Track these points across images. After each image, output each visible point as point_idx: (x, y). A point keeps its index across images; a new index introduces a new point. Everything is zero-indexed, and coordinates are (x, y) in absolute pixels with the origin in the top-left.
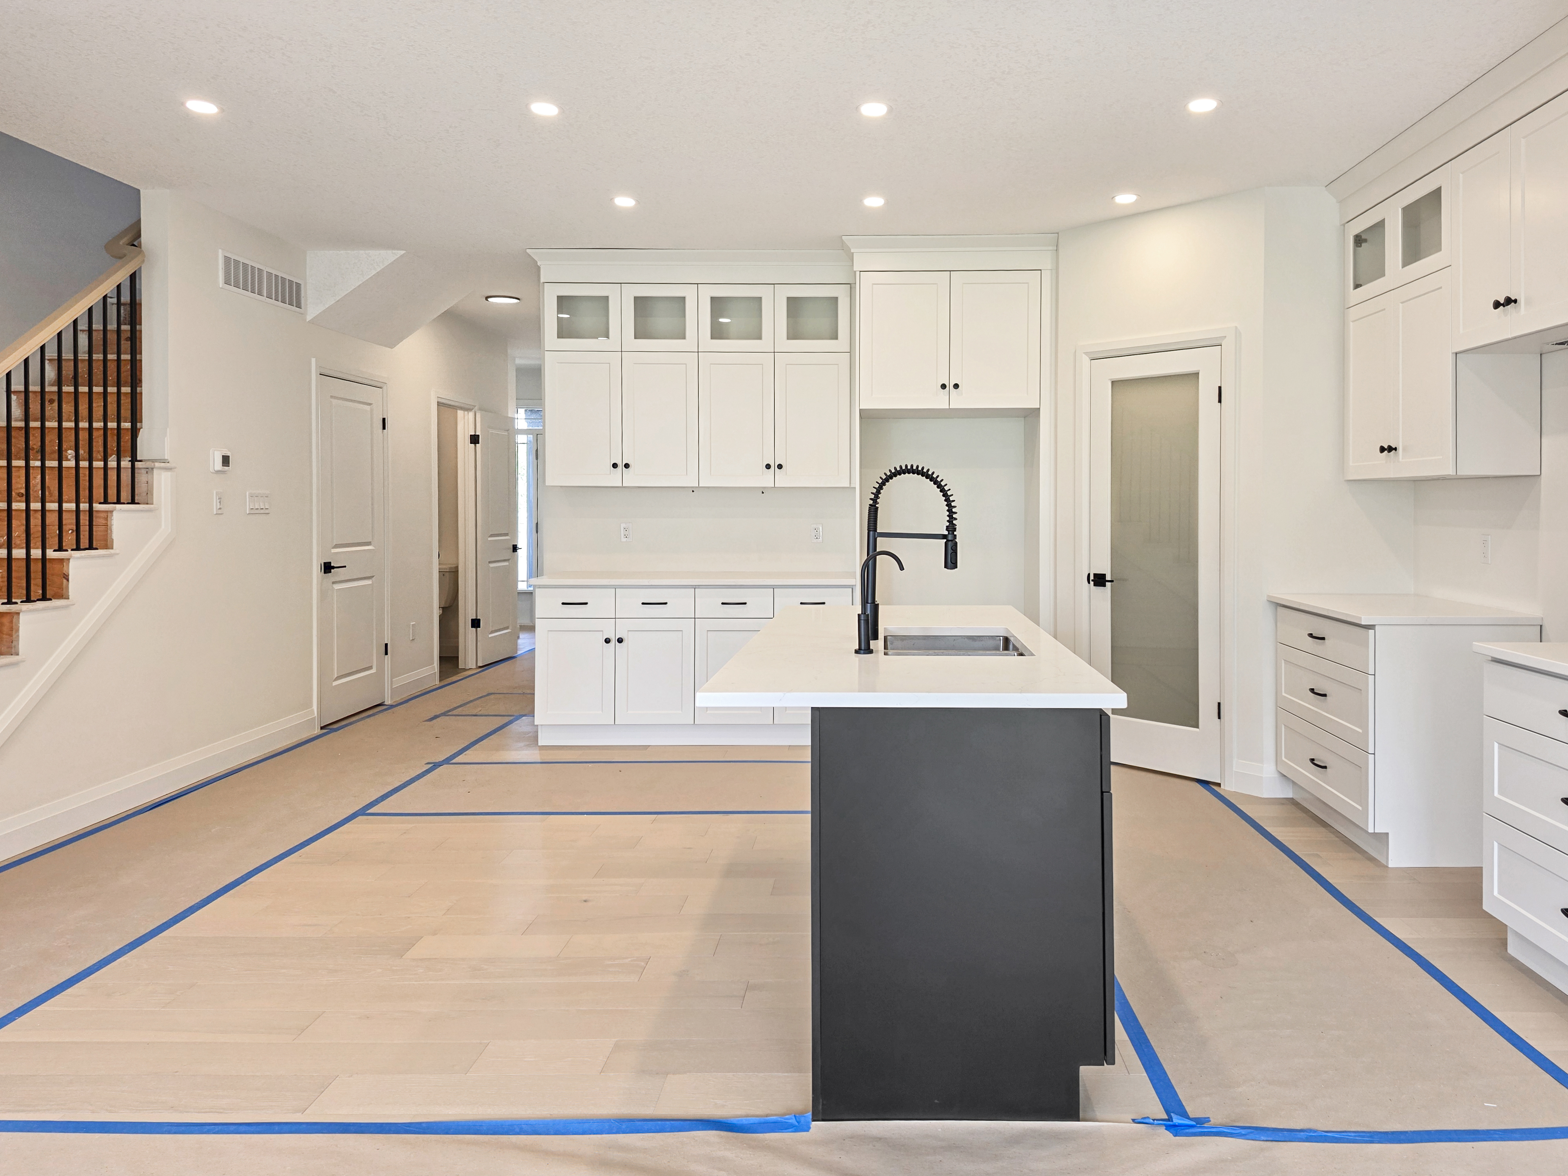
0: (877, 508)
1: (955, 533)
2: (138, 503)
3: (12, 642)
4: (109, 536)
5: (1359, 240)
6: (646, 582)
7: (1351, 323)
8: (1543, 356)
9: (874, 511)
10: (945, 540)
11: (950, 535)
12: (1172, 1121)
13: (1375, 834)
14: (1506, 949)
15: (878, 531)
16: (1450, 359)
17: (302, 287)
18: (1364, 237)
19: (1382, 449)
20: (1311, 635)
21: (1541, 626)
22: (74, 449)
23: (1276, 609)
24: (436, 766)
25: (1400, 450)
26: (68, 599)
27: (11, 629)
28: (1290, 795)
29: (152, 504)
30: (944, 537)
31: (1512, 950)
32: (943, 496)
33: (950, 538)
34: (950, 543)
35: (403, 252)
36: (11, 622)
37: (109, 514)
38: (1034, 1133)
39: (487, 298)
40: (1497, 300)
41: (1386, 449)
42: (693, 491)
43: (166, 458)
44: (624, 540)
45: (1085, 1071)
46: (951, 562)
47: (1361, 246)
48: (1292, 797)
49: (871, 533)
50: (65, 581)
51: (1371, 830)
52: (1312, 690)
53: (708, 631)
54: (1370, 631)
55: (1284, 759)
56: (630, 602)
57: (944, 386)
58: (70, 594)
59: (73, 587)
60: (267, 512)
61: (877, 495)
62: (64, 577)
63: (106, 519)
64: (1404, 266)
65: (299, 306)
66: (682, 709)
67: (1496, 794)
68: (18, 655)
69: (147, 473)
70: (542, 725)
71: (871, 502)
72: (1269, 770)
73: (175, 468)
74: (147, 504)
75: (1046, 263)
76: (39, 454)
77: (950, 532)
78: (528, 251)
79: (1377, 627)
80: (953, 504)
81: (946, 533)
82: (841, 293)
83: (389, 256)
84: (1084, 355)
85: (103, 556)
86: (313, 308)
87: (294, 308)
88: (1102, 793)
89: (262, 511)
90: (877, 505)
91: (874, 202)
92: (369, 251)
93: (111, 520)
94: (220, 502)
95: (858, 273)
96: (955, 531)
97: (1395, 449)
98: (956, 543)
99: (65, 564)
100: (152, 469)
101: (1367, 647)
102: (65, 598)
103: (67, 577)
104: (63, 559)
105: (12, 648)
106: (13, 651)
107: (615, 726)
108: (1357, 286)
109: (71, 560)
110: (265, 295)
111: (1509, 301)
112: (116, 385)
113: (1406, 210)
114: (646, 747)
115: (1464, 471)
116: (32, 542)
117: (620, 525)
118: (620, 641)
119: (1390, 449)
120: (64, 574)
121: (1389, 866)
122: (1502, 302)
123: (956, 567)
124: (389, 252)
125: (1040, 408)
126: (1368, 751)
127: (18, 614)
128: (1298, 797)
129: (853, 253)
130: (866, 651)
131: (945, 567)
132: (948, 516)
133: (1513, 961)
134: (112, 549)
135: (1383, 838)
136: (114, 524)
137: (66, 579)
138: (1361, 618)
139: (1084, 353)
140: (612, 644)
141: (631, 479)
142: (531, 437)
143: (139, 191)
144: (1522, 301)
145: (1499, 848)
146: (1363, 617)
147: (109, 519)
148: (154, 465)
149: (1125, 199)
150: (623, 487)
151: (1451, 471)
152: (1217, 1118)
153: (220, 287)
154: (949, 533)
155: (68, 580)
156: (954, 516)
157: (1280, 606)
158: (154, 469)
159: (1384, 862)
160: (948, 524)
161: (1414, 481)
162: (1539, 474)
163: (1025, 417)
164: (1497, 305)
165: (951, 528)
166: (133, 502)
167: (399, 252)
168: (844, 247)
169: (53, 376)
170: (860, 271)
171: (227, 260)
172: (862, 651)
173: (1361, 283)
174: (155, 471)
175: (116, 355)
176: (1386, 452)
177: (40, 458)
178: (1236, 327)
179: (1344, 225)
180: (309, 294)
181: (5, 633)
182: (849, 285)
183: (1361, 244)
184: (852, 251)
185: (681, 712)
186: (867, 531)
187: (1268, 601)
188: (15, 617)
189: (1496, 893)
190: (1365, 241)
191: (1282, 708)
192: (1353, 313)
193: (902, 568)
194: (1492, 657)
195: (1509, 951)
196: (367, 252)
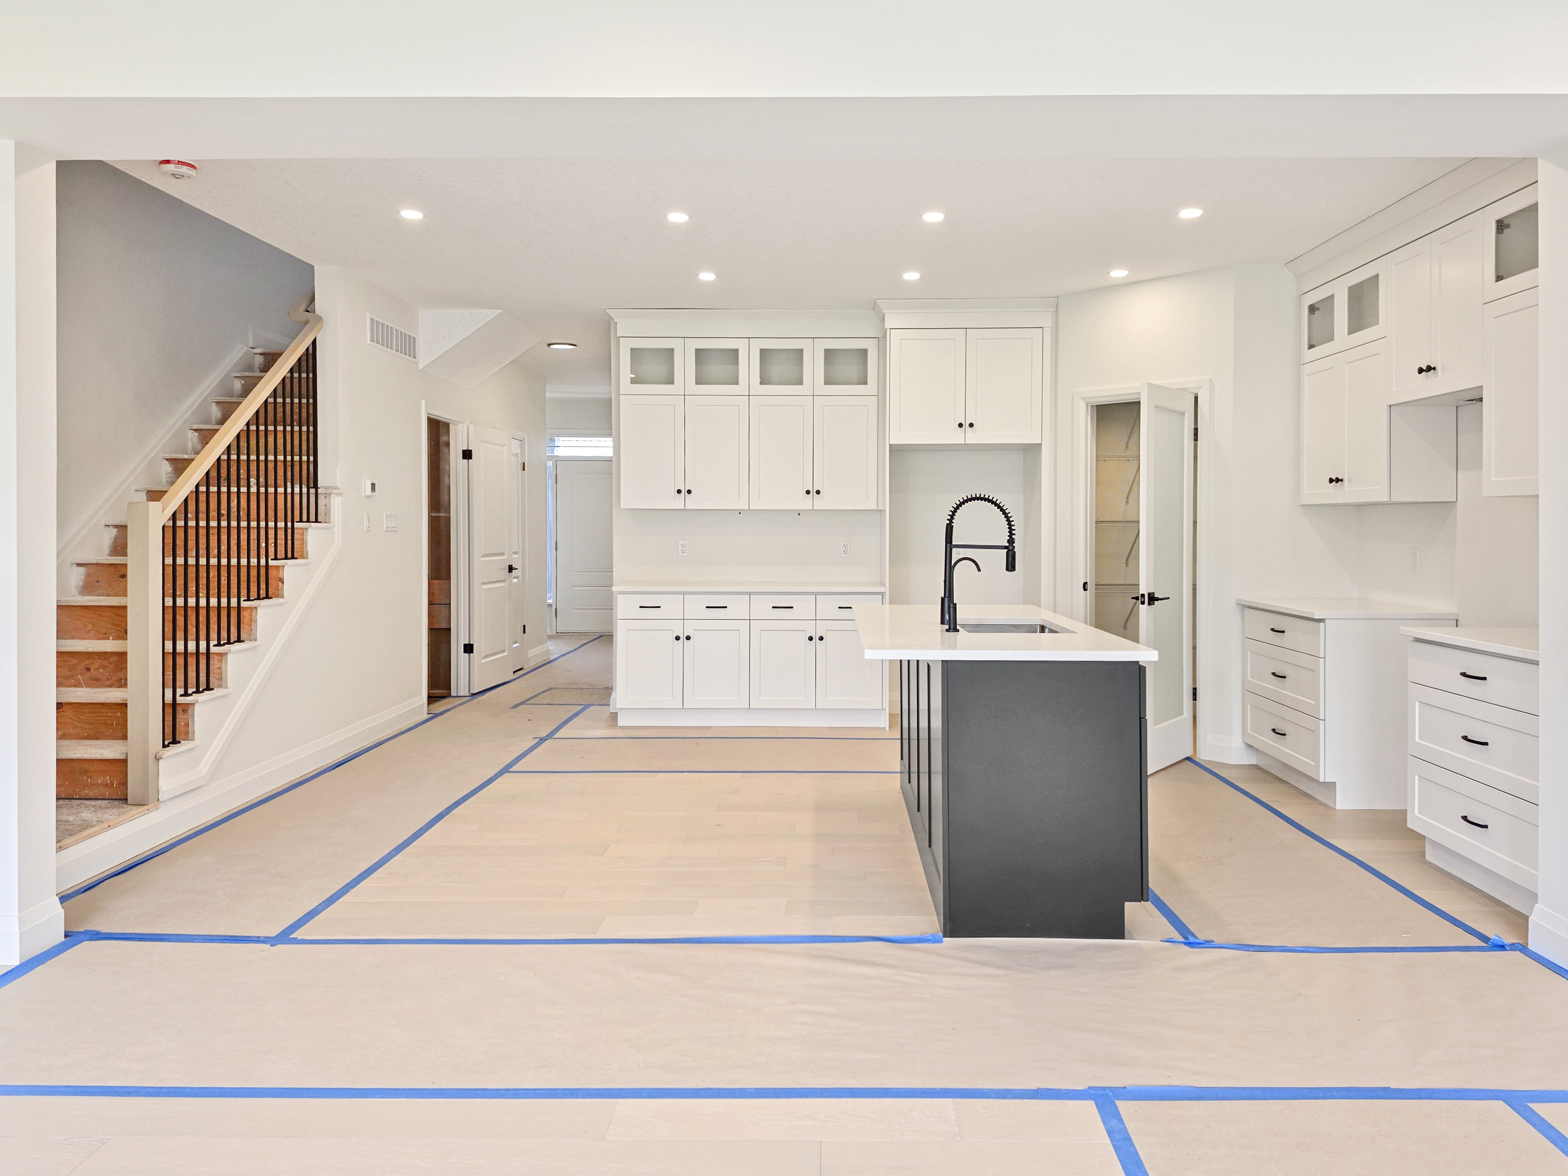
0: (953, 526)
1: (1014, 545)
2: (320, 522)
3: (251, 630)
4: (304, 548)
5: (1312, 309)
6: (709, 589)
7: (1306, 377)
8: (1458, 408)
9: (949, 529)
10: (1007, 550)
11: (1010, 547)
12: (1189, 940)
13: (1324, 783)
14: (1425, 857)
15: (953, 544)
16: (1385, 411)
17: (417, 340)
18: (1316, 306)
19: (1331, 481)
20: (1273, 630)
21: (1457, 620)
22: (256, 477)
23: (1243, 610)
24: (542, 740)
25: (1345, 481)
26: (283, 597)
27: (251, 620)
28: (1255, 763)
29: (330, 523)
30: (1006, 547)
31: (1428, 857)
32: (1005, 517)
33: (1010, 548)
34: (1010, 552)
35: (500, 311)
36: (251, 615)
37: (305, 531)
38: (1094, 945)
39: (549, 345)
40: (1421, 368)
41: (1334, 481)
42: (740, 513)
43: (337, 485)
44: (681, 554)
45: (1128, 906)
46: (1011, 566)
47: (1314, 314)
48: (1255, 764)
49: (948, 545)
50: (280, 583)
51: (1322, 780)
52: (1274, 674)
53: (761, 630)
54: (1321, 623)
55: (1249, 731)
56: (696, 606)
57: (961, 425)
58: (284, 594)
59: (287, 588)
60: (396, 530)
61: (952, 517)
62: (280, 580)
63: (303, 534)
64: (1349, 334)
65: (414, 357)
66: (739, 695)
67: (1417, 739)
68: (256, 640)
69: (325, 497)
70: (621, 709)
71: (948, 522)
72: (1237, 741)
73: (344, 493)
74: (326, 523)
75: (1047, 322)
76: (226, 482)
77: (1011, 544)
78: (607, 310)
79: (1326, 620)
80: (1012, 523)
81: (1008, 545)
82: (871, 346)
83: (491, 314)
84: (1080, 400)
85: (302, 565)
86: (424, 359)
87: (412, 358)
88: (1140, 718)
89: (393, 529)
90: (952, 524)
91: (912, 276)
92: (472, 310)
93: (307, 535)
94: (369, 522)
95: (888, 330)
96: (1014, 543)
97: (1342, 480)
98: (1015, 552)
99: (280, 570)
100: (330, 494)
101: (1319, 636)
102: (281, 597)
103: (282, 580)
104: (279, 566)
105: (251, 635)
106: (252, 637)
107: (683, 710)
108: (1311, 347)
109: (285, 567)
110: (395, 349)
111: (1429, 369)
112: (273, 424)
113: (1351, 289)
114: (710, 727)
115: (1394, 499)
116: (241, 553)
117: (678, 543)
118: (688, 638)
119: (1338, 480)
120: (280, 578)
121: (1337, 808)
122: (1424, 369)
123: (1015, 570)
124: (489, 311)
125: (1041, 444)
126: (1319, 716)
127: (256, 608)
128: (1263, 764)
129: (884, 314)
130: (955, 630)
131: (1006, 570)
132: (1009, 532)
133: (1429, 864)
134: (307, 558)
135: (1331, 786)
136: (309, 539)
137: (281, 582)
138: (1314, 613)
139: (1081, 398)
140: (681, 640)
141: (692, 503)
142: (550, 463)
143: (313, 266)
144: (1439, 369)
145: (1419, 780)
146: (1315, 612)
147: (304, 534)
148: (333, 491)
149: (1119, 274)
150: (685, 509)
151: (1386, 499)
152: (1218, 940)
153: (368, 343)
154: (1009, 545)
155: (283, 583)
156: (1013, 532)
157: (1247, 608)
158: (332, 495)
159: (1332, 806)
160: (1008, 538)
161: (1357, 505)
162: (1456, 500)
163: (1024, 450)
164: (1421, 371)
165: (1011, 541)
166: (317, 521)
167: (499, 310)
168: (874, 307)
169: (219, 416)
170: (891, 329)
171: (372, 319)
172: (951, 630)
173: (1314, 344)
174: (332, 496)
175: (273, 399)
176: (1334, 482)
177: (226, 484)
178: (1210, 379)
179: (1300, 296)
180: (421, 347)
181: (246, 623)
182: (877, 339)
183: (1314, 311)
184: (884, 312)
185: (738, 698)
186: (945, 544)
187: (1237, 604)
188: (254, 611)
189: (1416, 813)
190: (1318, 309)
191: (1249, 691)
192: (1307, 369)
193: (979, 570)
194: (1415, 638)
195: (1426, 858)
196: (470, 311)
